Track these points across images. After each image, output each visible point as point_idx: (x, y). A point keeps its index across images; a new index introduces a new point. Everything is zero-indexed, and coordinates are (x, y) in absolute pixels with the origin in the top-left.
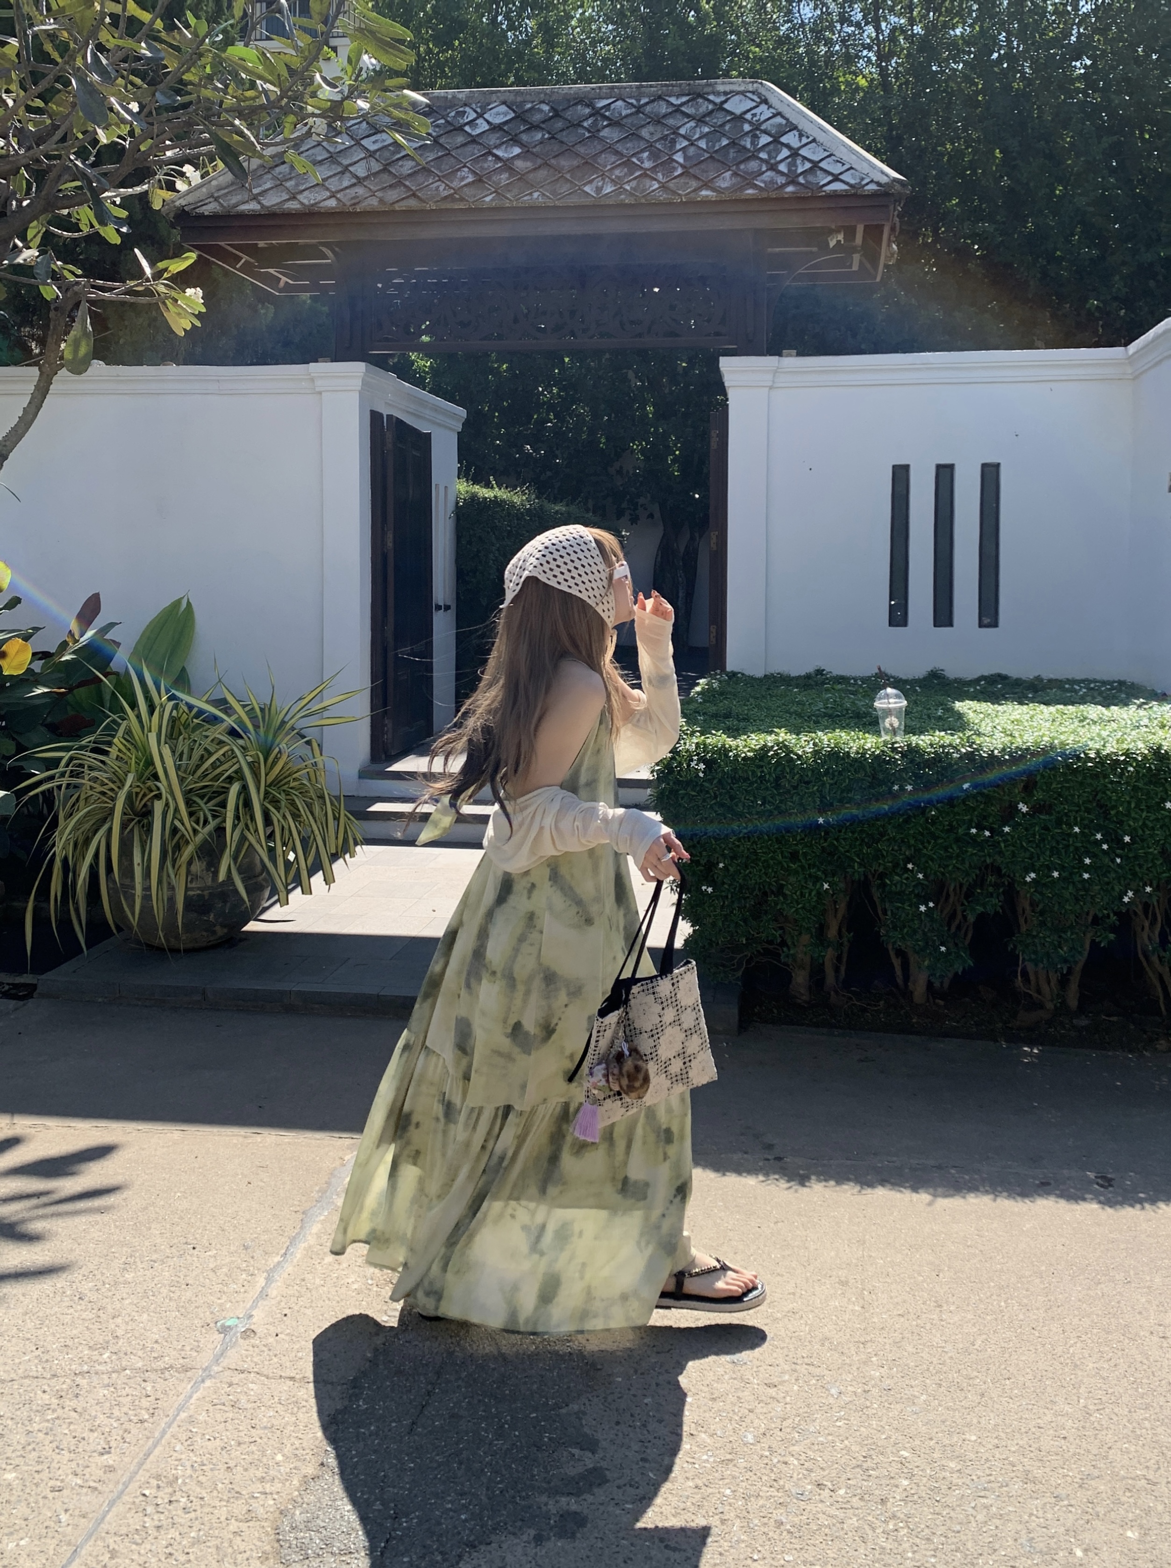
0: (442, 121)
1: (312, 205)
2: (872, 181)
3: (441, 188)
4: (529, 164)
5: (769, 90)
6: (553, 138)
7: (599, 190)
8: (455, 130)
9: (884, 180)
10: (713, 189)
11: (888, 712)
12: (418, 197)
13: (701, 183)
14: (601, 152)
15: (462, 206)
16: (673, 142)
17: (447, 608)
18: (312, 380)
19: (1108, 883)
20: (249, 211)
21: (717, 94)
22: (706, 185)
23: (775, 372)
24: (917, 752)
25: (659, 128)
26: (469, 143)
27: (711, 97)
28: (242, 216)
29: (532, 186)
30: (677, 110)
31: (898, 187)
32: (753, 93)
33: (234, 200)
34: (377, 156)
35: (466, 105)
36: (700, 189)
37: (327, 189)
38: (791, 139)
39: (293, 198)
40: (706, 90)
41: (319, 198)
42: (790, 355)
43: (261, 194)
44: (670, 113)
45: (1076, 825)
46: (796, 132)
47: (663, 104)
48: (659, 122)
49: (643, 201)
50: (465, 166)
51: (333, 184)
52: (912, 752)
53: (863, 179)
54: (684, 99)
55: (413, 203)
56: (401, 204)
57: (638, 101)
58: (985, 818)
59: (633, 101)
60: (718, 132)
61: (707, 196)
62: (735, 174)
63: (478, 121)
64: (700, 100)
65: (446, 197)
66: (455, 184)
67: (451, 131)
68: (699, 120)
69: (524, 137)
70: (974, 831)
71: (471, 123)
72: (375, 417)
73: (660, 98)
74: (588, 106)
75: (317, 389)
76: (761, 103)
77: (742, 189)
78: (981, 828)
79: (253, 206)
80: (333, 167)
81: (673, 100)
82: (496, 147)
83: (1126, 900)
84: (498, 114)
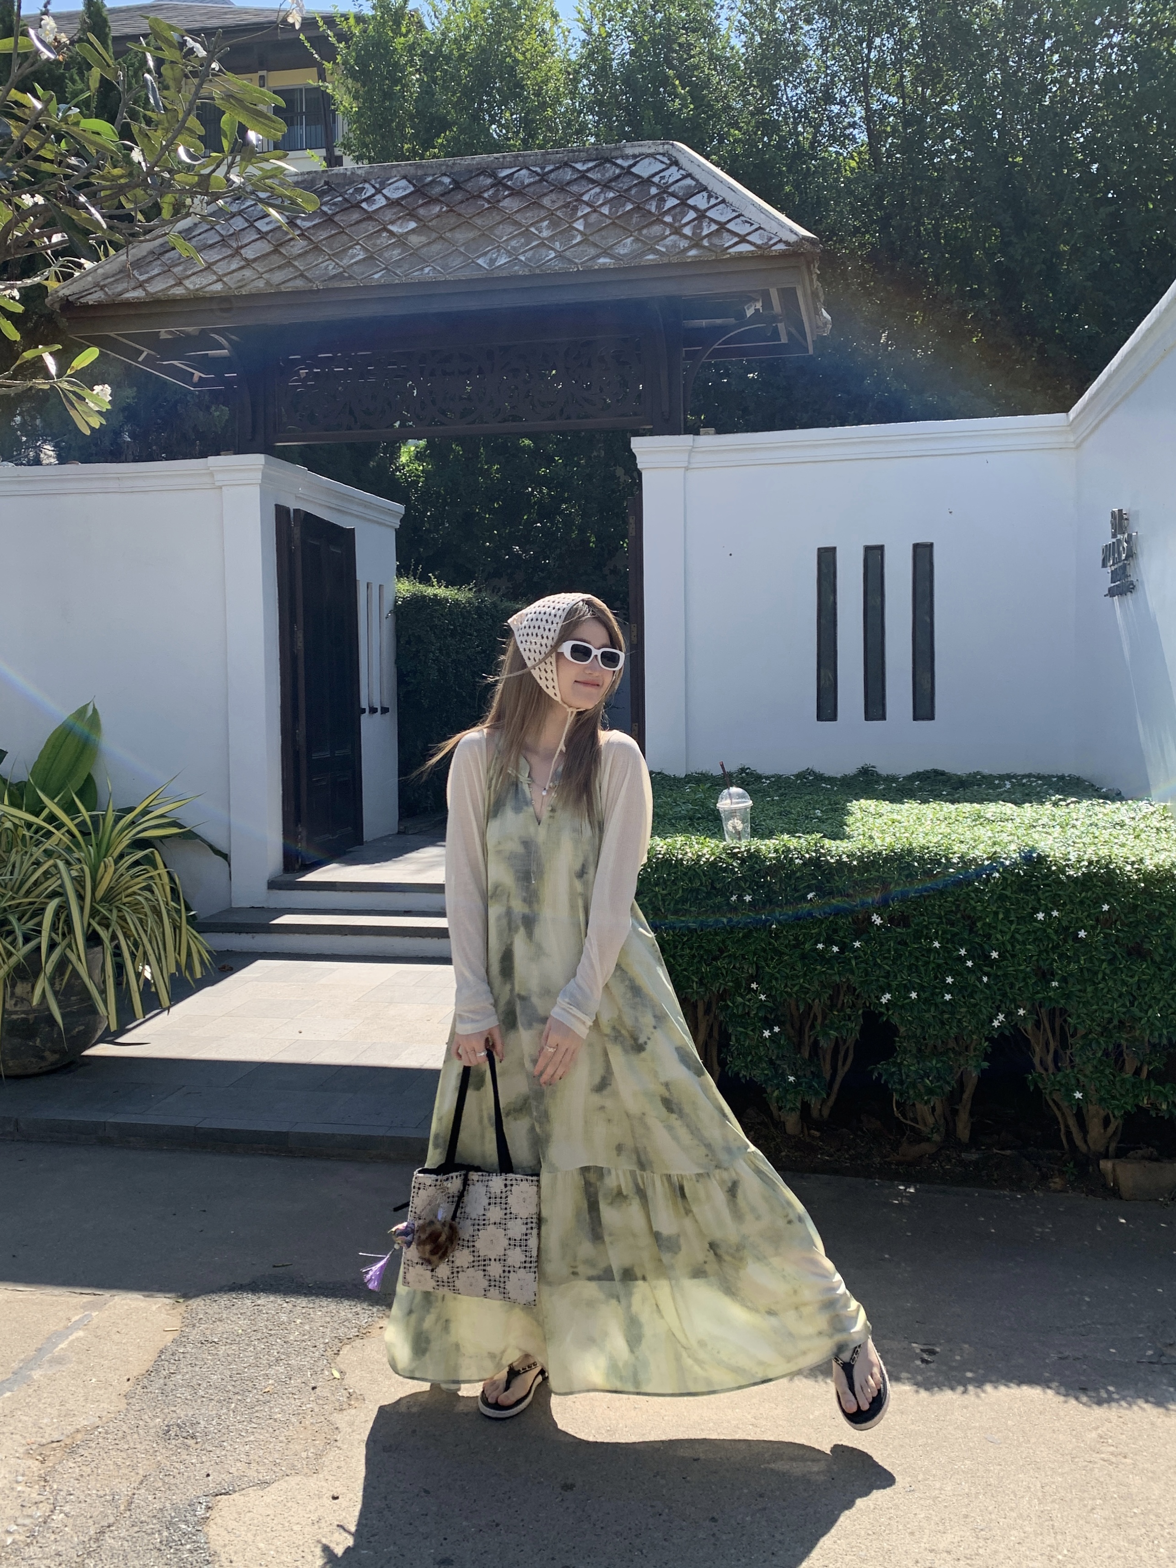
0: (340, 199)
1: (197, 290)
2: (780, 241)
3: (330, 267)
4: (423, 239)
5: (680, 150)
6: (451, 211)
7: (492, 261)
8: (352, 207)
9: (792, 238)
10: (612, 256)
11: (732, 814)
12: (306, 278)
13: (599, 251)
14: (499, 223)
15: (349, 284)
16: (575, 209)
17: (385, 710)
18: (212, 474)
19: (975, 1005)
20: (134, 298)
21: (625, 157)
22: (605, 253)
23: (691, 452)
24: (758, 857)
25: (562, 196)
26: (364, 219)
27: (619, 161)
28: (128, 304)
29: (424, 261)
30: (583, 176)
31: (807, 245)
32: (663, 154)
33: (120, 288)
34: (269, 237)
35: (365, 181)
36: (598, 256)
37: (215, 273)
38: (699, 201)
39: (179, 283)
40: (614, 154)
41: (205, 282)
42: (707, 434)
43: (148, 280)
44: (576, 180)
45: (936, 938)
46: (705, 194)
47: (569, 171)
48: (563, 189)
49: (538, 271)
50: (358, 244)
51: (221, 268)
52: (754, 857)
53: (770, 239)
54: (591, 164)
55: (299, 283)
56: (290, 284)
57: (543, 168)
58: (835, 931)
59: (538, 169)
60: (623, 197)
61: (604, 264)
62: (637, 240)
63: (377, 197)
64: (608, 165)
65: (334, 276)
66: (345, 262)
67: (346, 209)
68: (605, 186)
69: (422, 211)
70: (820, 946)
71: (367, 200)
72: (281, 512)
73: (566, 164)
74: (490, 176)
75: (218, 484)
76: (671, 165)
77: (644, 253)
78: (829, 942)
79: (139, 293)
80: (224, 250)
81: (579, 166)
82: (392, 223)
83: (996, 1024)
84: (397, 189)
